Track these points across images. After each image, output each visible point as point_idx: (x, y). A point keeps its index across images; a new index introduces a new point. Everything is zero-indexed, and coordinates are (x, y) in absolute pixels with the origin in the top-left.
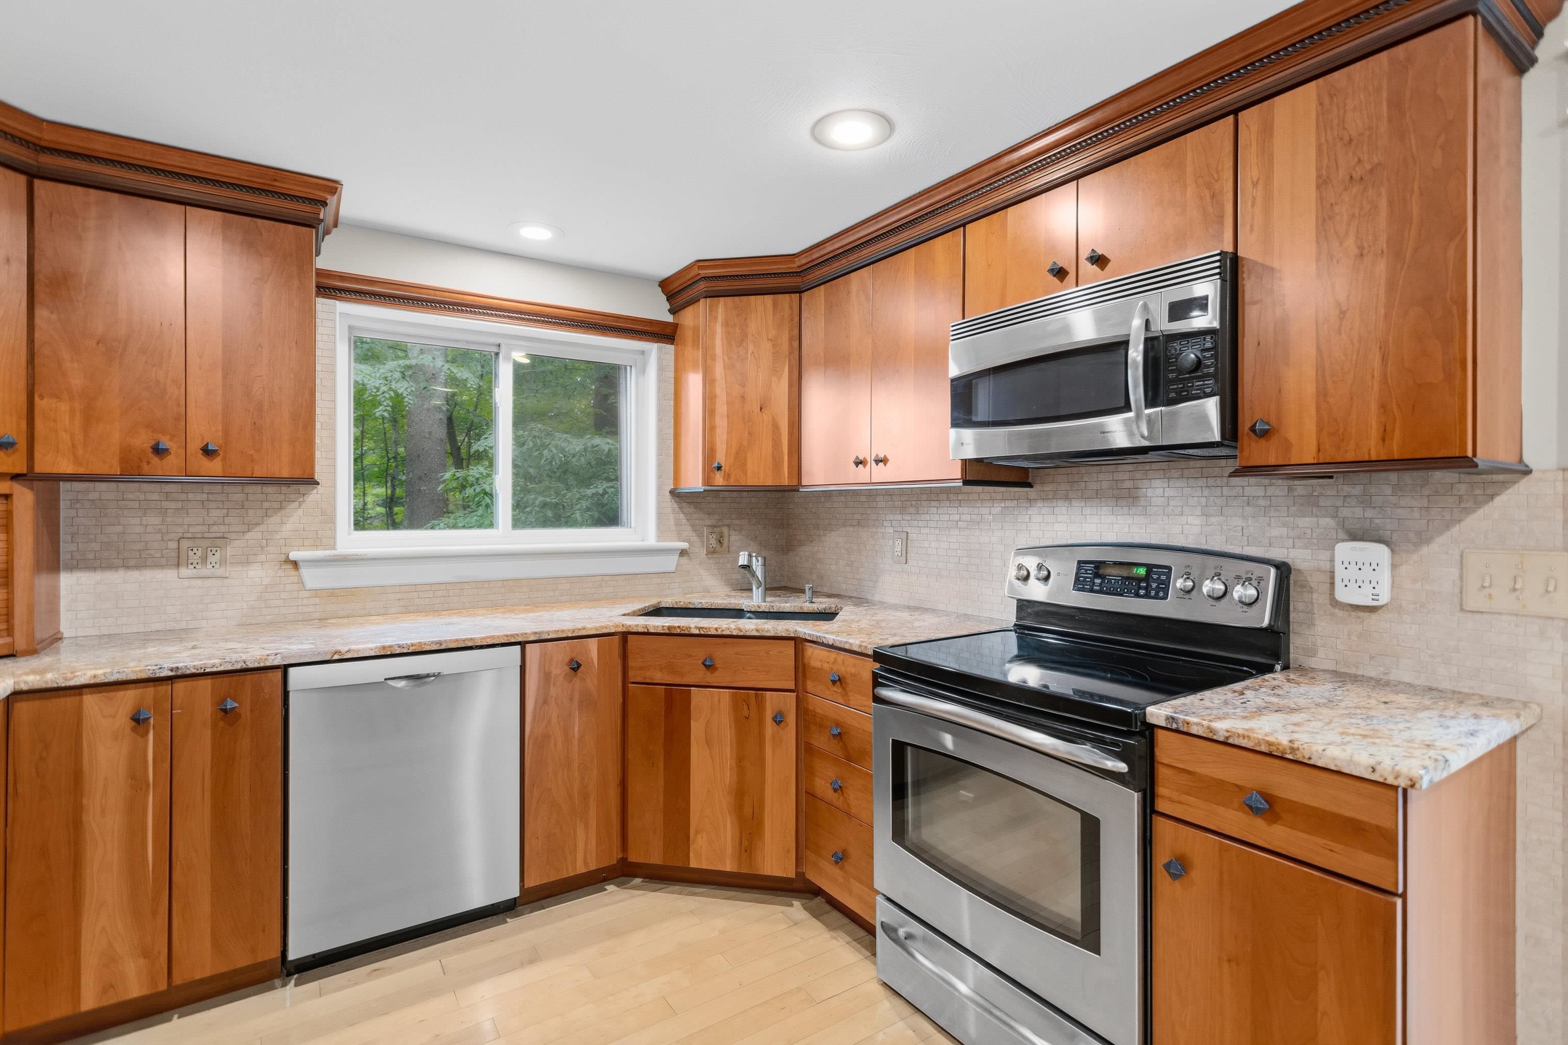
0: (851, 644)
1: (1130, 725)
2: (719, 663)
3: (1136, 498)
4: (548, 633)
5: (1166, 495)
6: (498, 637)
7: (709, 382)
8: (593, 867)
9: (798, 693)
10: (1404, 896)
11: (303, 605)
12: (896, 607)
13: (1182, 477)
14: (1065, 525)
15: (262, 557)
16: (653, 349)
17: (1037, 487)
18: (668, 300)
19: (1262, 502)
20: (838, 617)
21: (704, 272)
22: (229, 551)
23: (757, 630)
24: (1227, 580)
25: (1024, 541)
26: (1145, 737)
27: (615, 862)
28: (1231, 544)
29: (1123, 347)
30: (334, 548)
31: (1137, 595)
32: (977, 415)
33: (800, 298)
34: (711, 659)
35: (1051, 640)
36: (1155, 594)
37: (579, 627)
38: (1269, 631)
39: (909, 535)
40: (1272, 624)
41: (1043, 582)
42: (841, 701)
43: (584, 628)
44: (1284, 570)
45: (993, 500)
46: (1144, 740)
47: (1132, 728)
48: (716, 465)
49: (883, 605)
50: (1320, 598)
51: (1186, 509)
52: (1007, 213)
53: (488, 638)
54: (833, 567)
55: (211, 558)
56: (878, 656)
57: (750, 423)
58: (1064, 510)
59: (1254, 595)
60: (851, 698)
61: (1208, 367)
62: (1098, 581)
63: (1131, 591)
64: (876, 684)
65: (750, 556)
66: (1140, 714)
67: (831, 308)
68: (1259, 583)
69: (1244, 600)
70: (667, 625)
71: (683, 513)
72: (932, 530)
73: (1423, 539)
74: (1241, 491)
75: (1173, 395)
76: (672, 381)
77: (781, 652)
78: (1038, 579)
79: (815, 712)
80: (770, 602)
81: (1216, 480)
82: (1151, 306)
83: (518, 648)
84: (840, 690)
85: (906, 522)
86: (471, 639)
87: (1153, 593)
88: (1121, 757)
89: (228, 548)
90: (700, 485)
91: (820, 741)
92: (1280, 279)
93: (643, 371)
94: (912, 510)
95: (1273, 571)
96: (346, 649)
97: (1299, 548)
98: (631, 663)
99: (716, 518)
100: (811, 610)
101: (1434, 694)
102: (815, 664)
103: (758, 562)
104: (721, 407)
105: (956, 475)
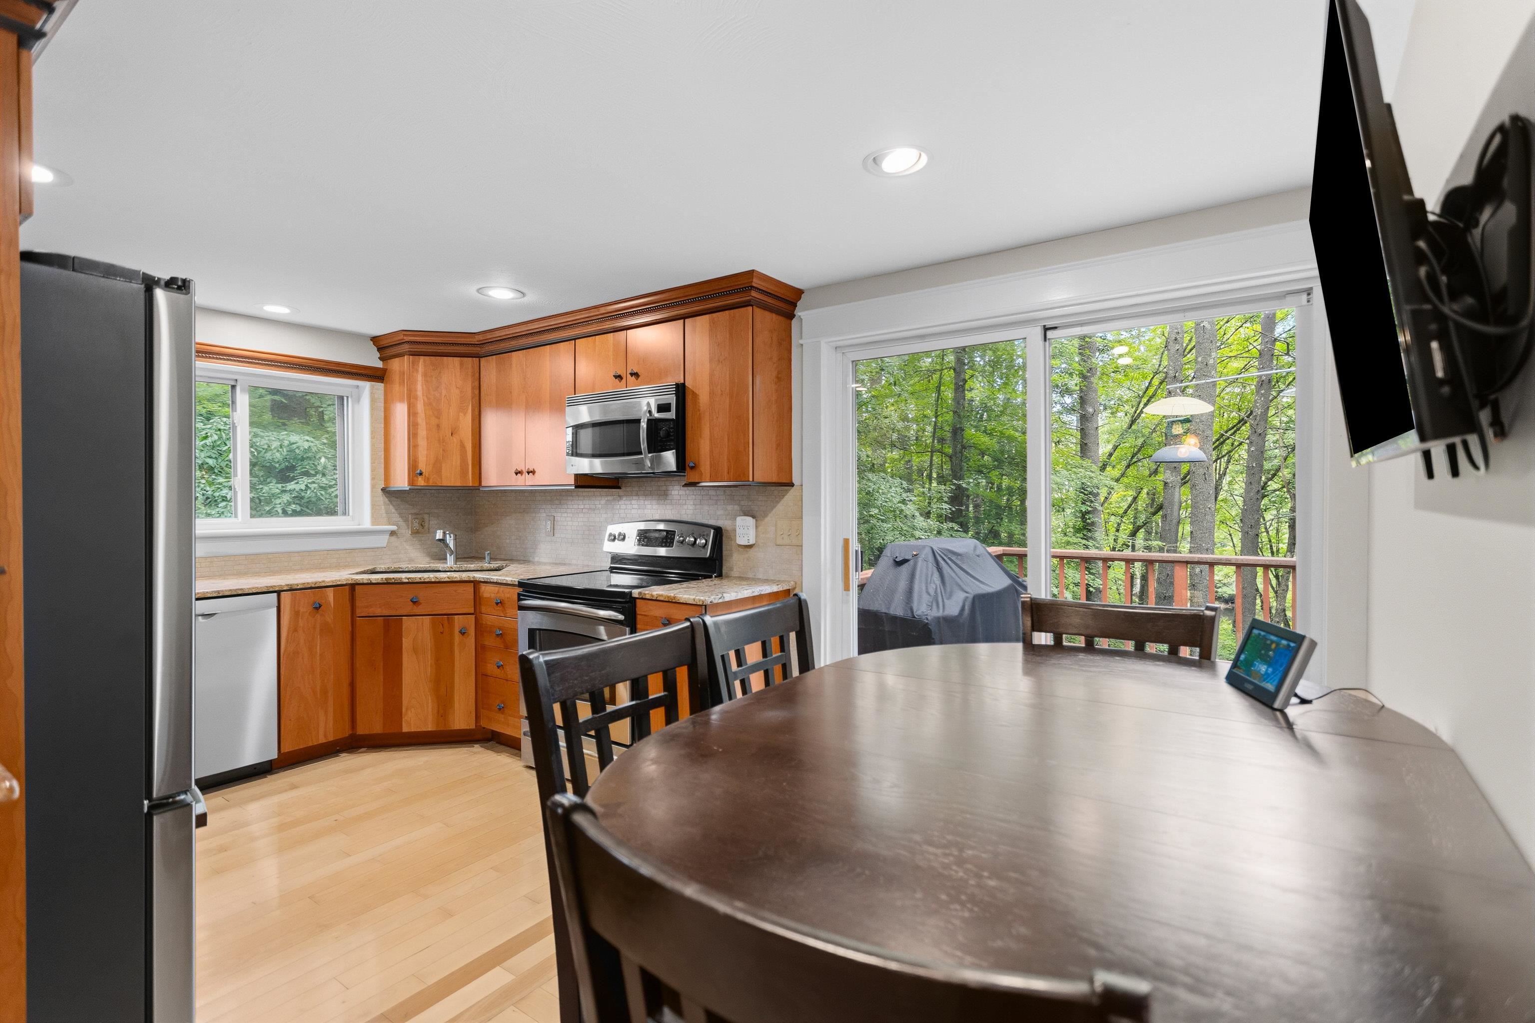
0: (508, 581)
2: (422, 600)
3: (667, 495)
4: (297, 585)
6: (261, 588)
7: (412, 414)
8: (331, 739)
9: (476, 614)
12: (545, 564)
14: (635, 510)
16: (366, 386)
17: (623, 489)
18: (378, 352)
20: (504, 569)
21: (405, 338)
23: (449, 578)
24: (695, 536)
26: (631, 603)
27: (347, 735)
28: (700, 519)
29: (639, 422)
31: (662, 546)
32: (578, 449)
33: (479, 360)
34: (417, 597)
36: (668, 546)
37: (320, 580)
38: (709, 559)
39: (555, 518)
40: (711, 557)
41: (622, 542)
42: (500, 615)
43: (324, 581)
44: (719, 531)
45: (601, 496)
46: (631, 605)
48: (418, 472)
49: (540, 563)
50: (731, 543)
52: (596, 338)
53: (253, 588)
54: (508, 541)
56: (521, 584)
57: (444, 444)
58: (635, 502)
60: (507, 612)
61: (672, 436)
62: (646, 540)
63: (659, 544)
64: (519, 599)
65: (444, 533)
67: (500, 371)
68: (707, 537)
69: (700, 545)
70: (385, 578)
71: (392, 505)
72: (569, 515)
73: (765, 516)
75: (659, 448)
76: (383, 409)
77: (464, 590)
78: (620, 540)
79: (486, 624)
80: (460, 565)
82: (650, 405)
83: (275, 595)
84: (499, 609)
85: (553, 510)
86: (241, 589)
88: (621, 613)
90: (406, 485)
91: (490, 641)
92: (699, 399)
93: (358, 400)
94: (557, 502)
95: (714, 531)
97: (725, 520)
98: (358, 603)
99: (419, 508)
100: (488, 567)
101: (767, 581)
102: (486, 595)
103: (450, 537)
104: (422, 432)
105: (572, 482)
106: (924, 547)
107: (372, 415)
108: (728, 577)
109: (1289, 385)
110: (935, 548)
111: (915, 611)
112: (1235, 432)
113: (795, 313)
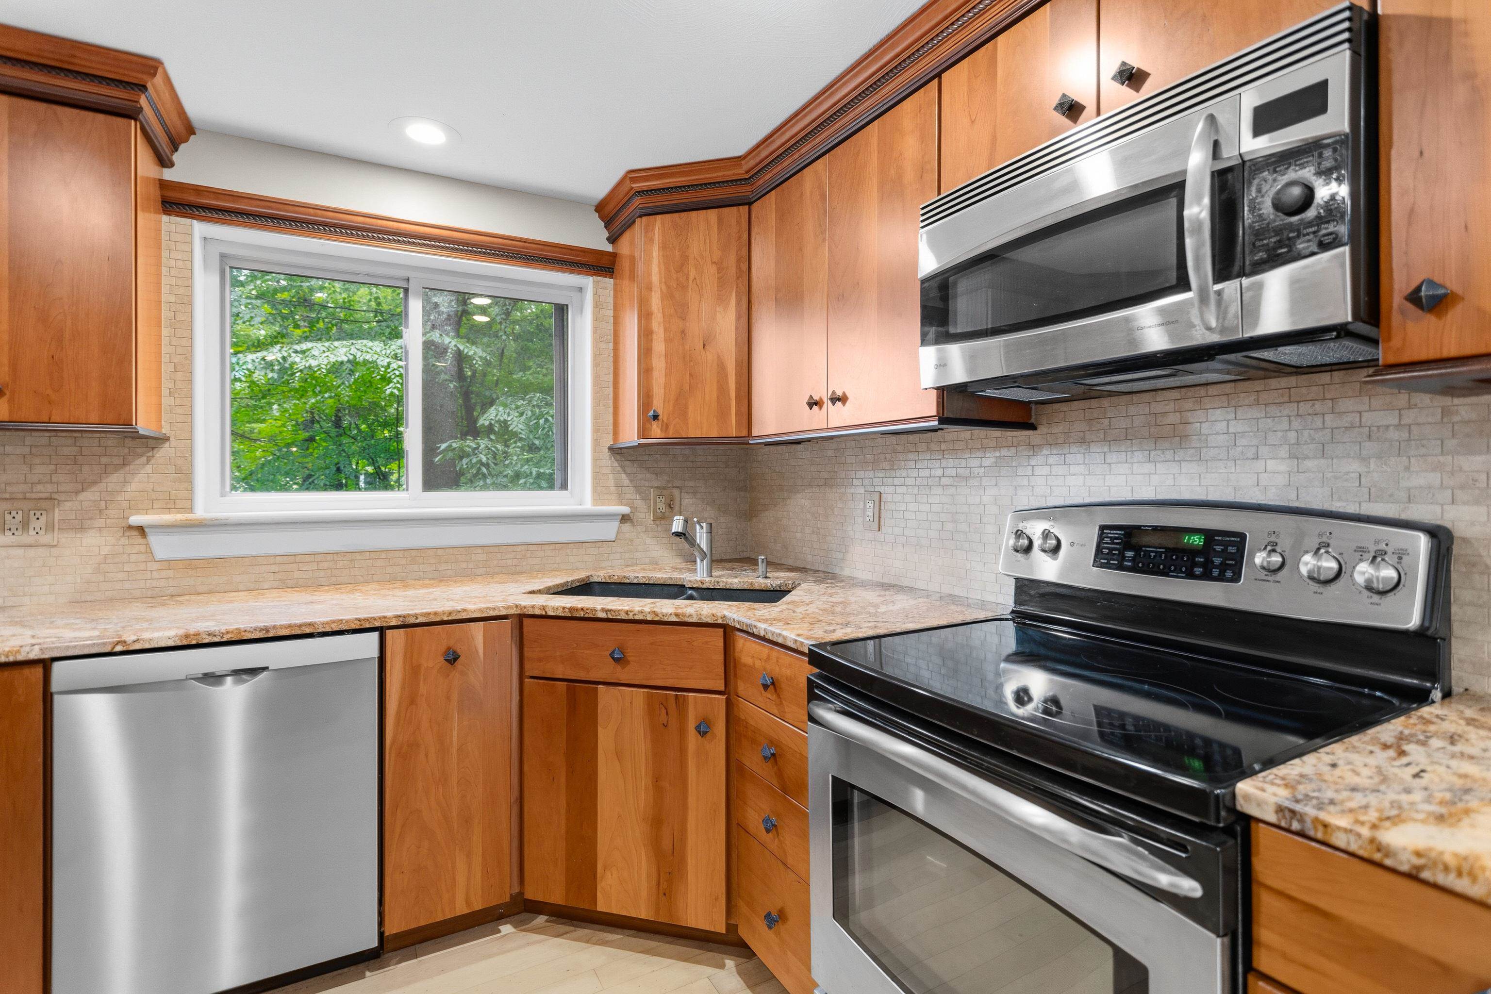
0: (785, 638)
1: (1204, 814)
2: (631, 655)
3: (1185, 437)
4: (416, 616)
5: (1231, 430)
6: (347, 621)
9: (729, 694)
11: (152, 579)
12: (863, 584)
13: (1257, 403)
14: (1082, 478)
15: (101, 522)
16: (588, 282)
17: (1042, 429)
18: (606, 227)
19: (1393, 434)
20: (788, 598)
21: (637, 186)
22: (57, 515)
23: (677, 615)
24: (1341, 554)
25: (1025, 501)
26: (1234, 836)
27: (508, 900)
28: (1340, 499)
29: (1174, 193)
30: (191, 510)
31: (1191, 575)
32: (955, 324)
33: (749, 210)
34: (621, 650)
35: (1062, 633)
36: (1220, 574)
37: (459, 608)
38: (1420, 635)
39: (883, 496)
40: (1427, 624)
41: (1050, 554)
42: (776, 712)
43: (464, 610)
44: (1441, 537)
45: (984, 448)
46: (1231, 842)
47: (1210, 820)
48: (651, 413)
49: (853, 583)
51: (1264, 450)
52: (996, 44)
53: (333, 622)
54: (799, 535)
55: (34, 523)
56: (814, 656)
57: (692, 364)
58: (1080, 457)
59: (1392, 578)
60: (786, 710)
62: (1129, 554)
63: (1181, 569)
64: (811, 696)
66: (1224, 795)
67: (782, 216)
68: (1400, 558)
69: (1375, 585)
70: (568, 606)
71: (625, 472)
72: (910, 489)
74: (1357, 419)
75: (1261, 256)
76: (611, 320)
77: (707, 643)
78: (1044, 551)
79: (747, 723)
80: (716, 577)
81: (1313, 405)
82: (1221, 119)
83: (375, 635)
84: (774, 697)
85: (879, 480)
86: (310, 624)
87: (1216, 572)
89: (56, 511)
90: (638, 438)
91: (752, 761)
92: (1466, 34)
93: (580, 308)
94: (885, 465)
95: (1421, 539)
96: (134, 638)
97: (1464, 503)
98: (528, 653)
99: (666, 478)
100: (763, 587)
102: (746, 659)
103: (702, 528)
104: (659, 346)
105: (932, 409)
107: (595, 330)
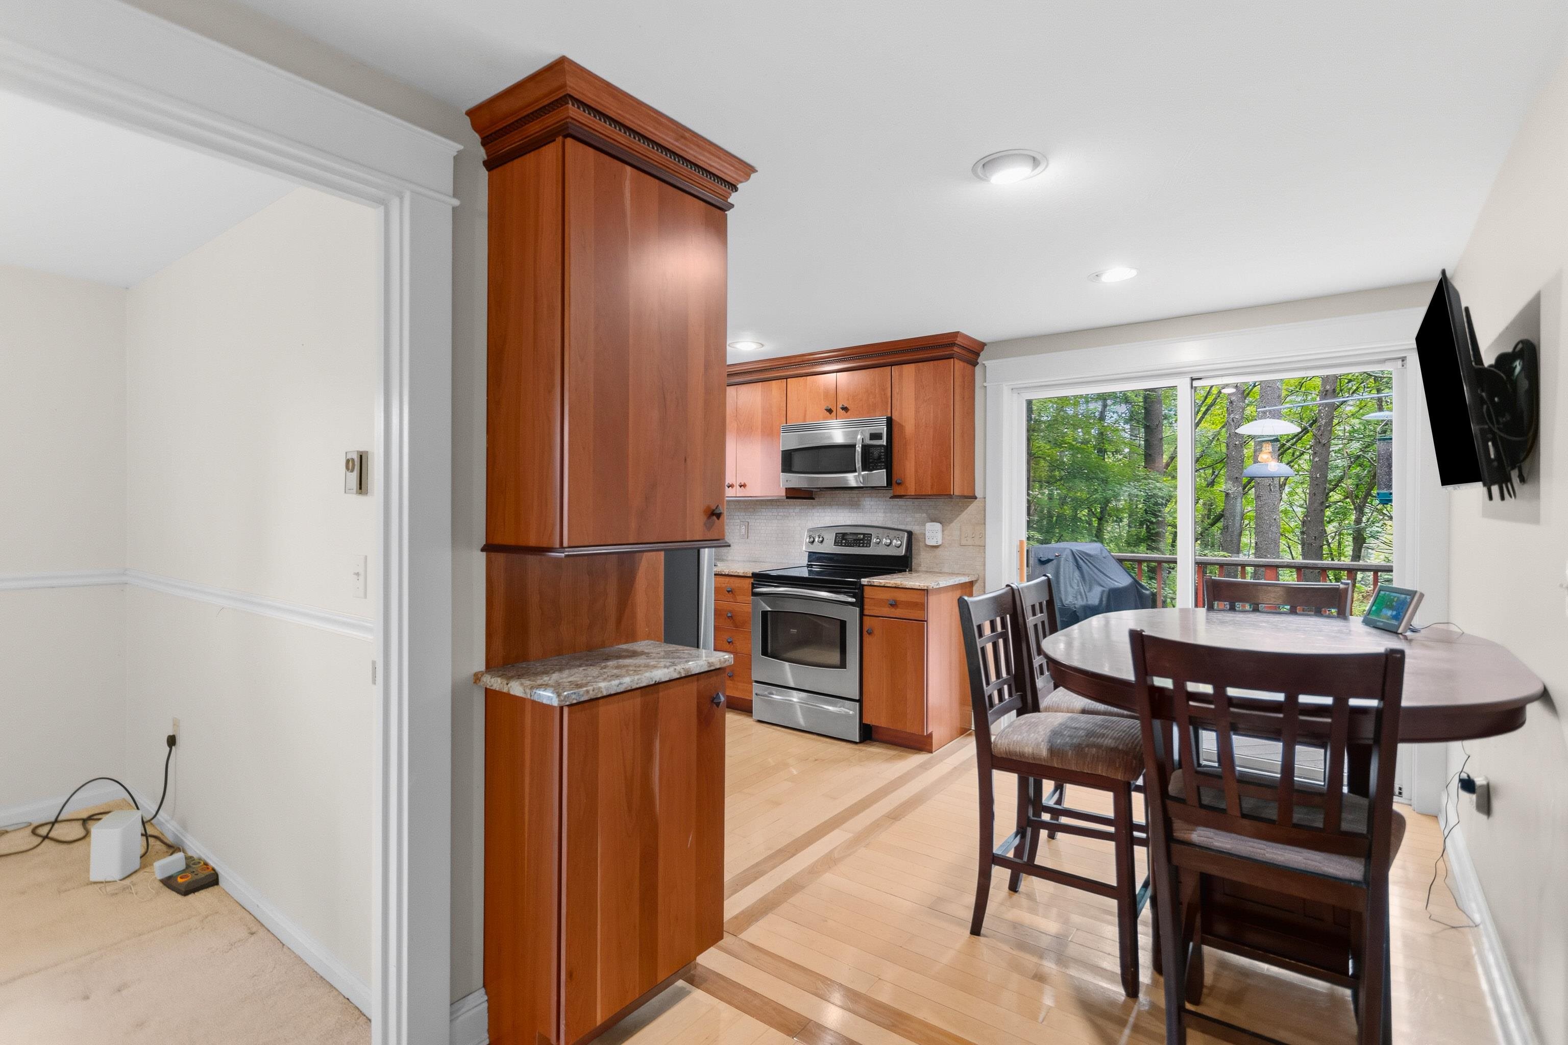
0: (737, 573)
3: (859, 506)
5: (871, 504)
10: (926, 621)
12: (740, 562)
13: (876, 497)
14: (830, 517)
17: (817, 500)
24: (891, 538)
25: (811, 525)
28: (893, 524)
29: (854, 447)
31: (859, 546)
32: (792, 468)
36: (866, 546)
38: (905, 556)
39: (750, 524)
40: (906, 554)
41: (820, 543)
42: (732, 600)
44: (910, 534)
45: (796, 506)
46: (860, 591)
47: (856, 587)
49: (734, 561)
50: (922, 544)
51: (877, 510)
52: (807, 379)
56: (755, 576)
58: (829, 510)
59: (900, 544)
60: (738, 598)
61: (882, 458)
62: (844, 541)
63: (856, 545)
64: (753, 587)
66: (859, 582)
68: (902, 539)
69: (896, 545)
72: (763, 521)
73: (951, 521)
74: (897, 503)
75: (872, 467)
78: (818, 542)
81: (888, 499)
82: (864, 433)
84: (731, 596)
85: (748, 517)
88: (853, 597)
91: (720, 622)
94: (751, 510)
95: (906, 534)
97: (915, 525)
101: (952, 574)
105: (784, 494)
106: (1065, 549)
108: (917, 571)
109: (1353, 393)
110: (1074, 550)
111: (1064, 601)
112: (1297, 442)
113: (978, 361)
